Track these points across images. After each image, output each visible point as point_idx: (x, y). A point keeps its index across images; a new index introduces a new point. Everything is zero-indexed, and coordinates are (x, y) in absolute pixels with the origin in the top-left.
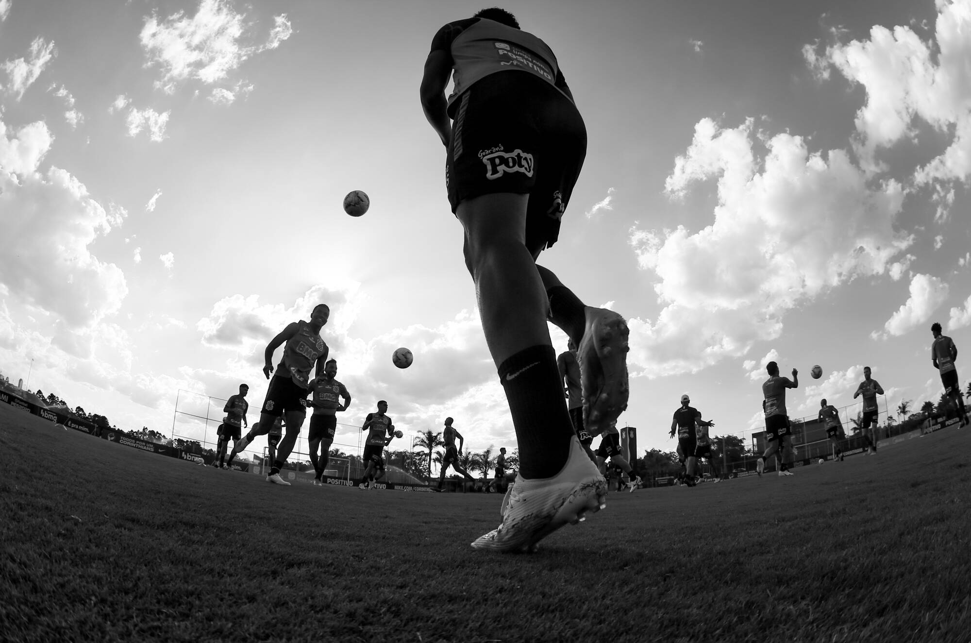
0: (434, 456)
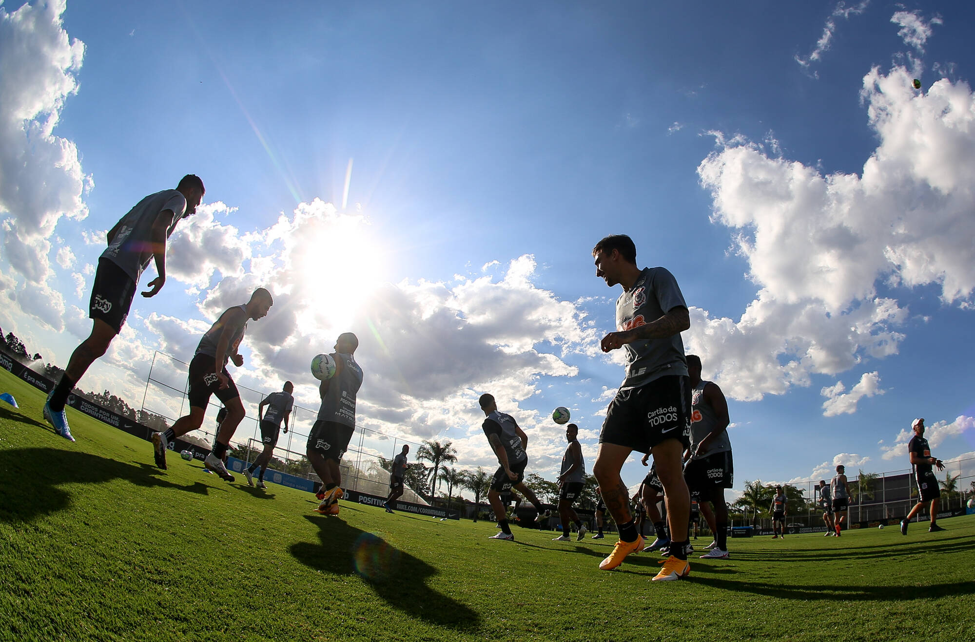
0: (440, 472)
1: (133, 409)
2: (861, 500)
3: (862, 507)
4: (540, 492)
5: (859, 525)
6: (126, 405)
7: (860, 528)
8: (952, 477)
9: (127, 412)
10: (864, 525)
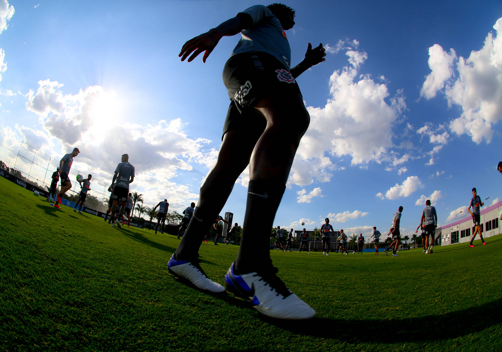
0: (136, 206)
1: (8, 167)
2: (315, 240)
3: (316, 243)
4: (177, 219)
5: (314, 250)
6: (6, 165)
7: (314, 251)
8: (355, 236)
9: (5, 169)
10: (316, 250)
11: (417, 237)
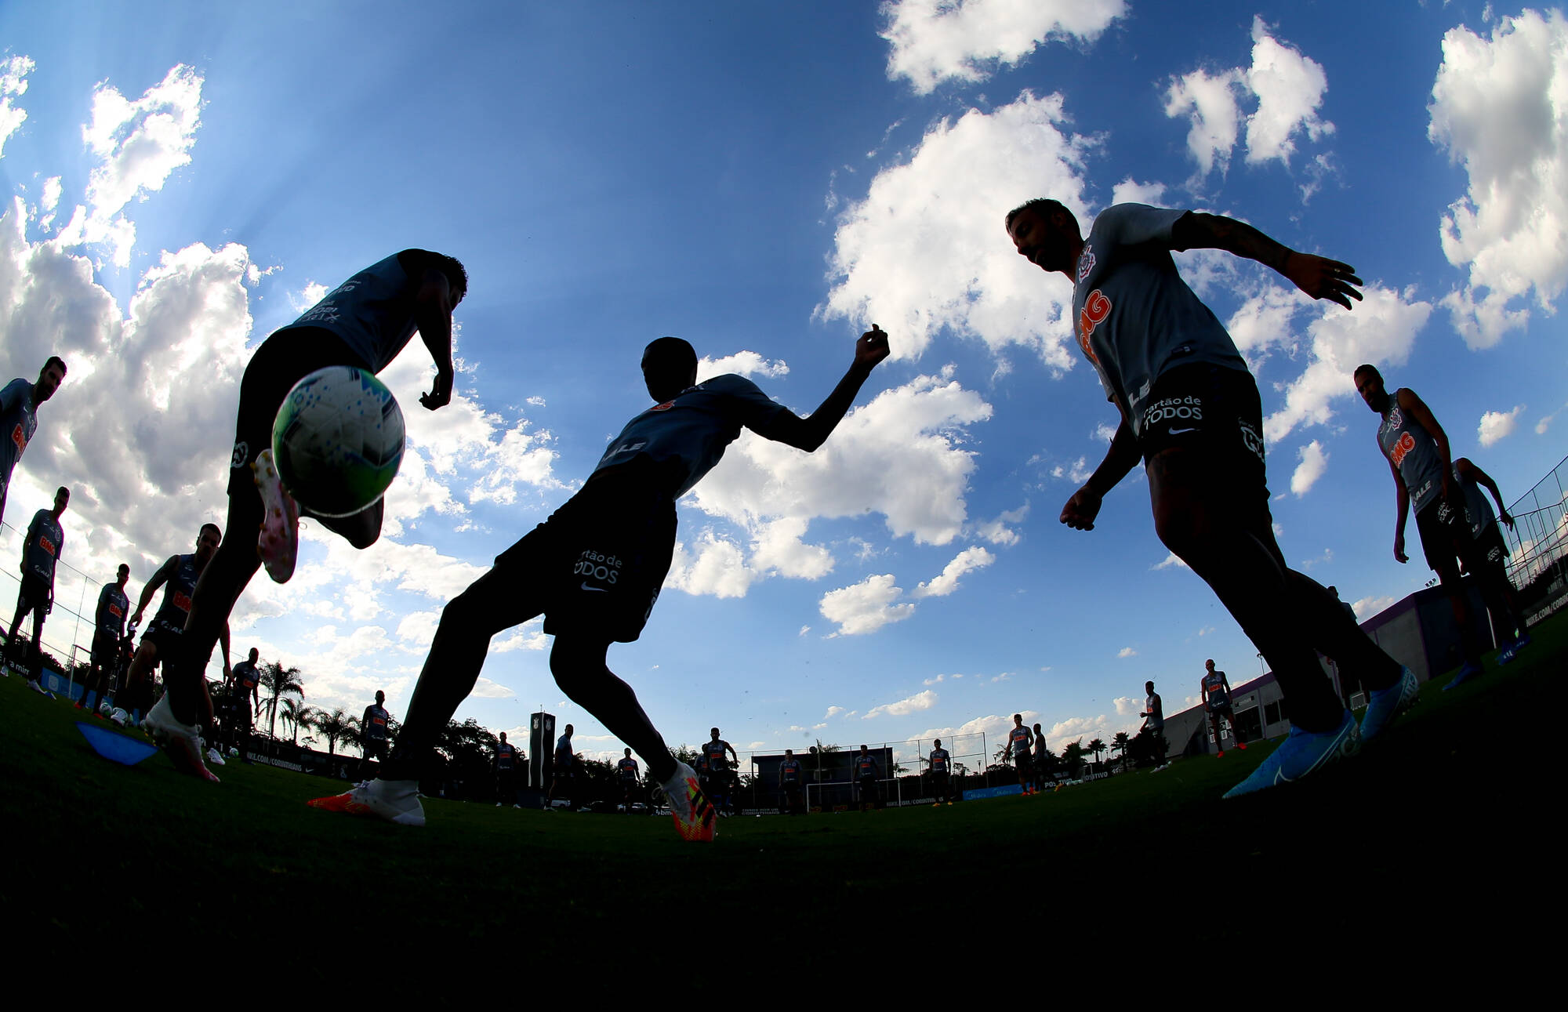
3: (823, 787)
5: (820, 808)
10: (827, 808)
11: (1129, 738)
